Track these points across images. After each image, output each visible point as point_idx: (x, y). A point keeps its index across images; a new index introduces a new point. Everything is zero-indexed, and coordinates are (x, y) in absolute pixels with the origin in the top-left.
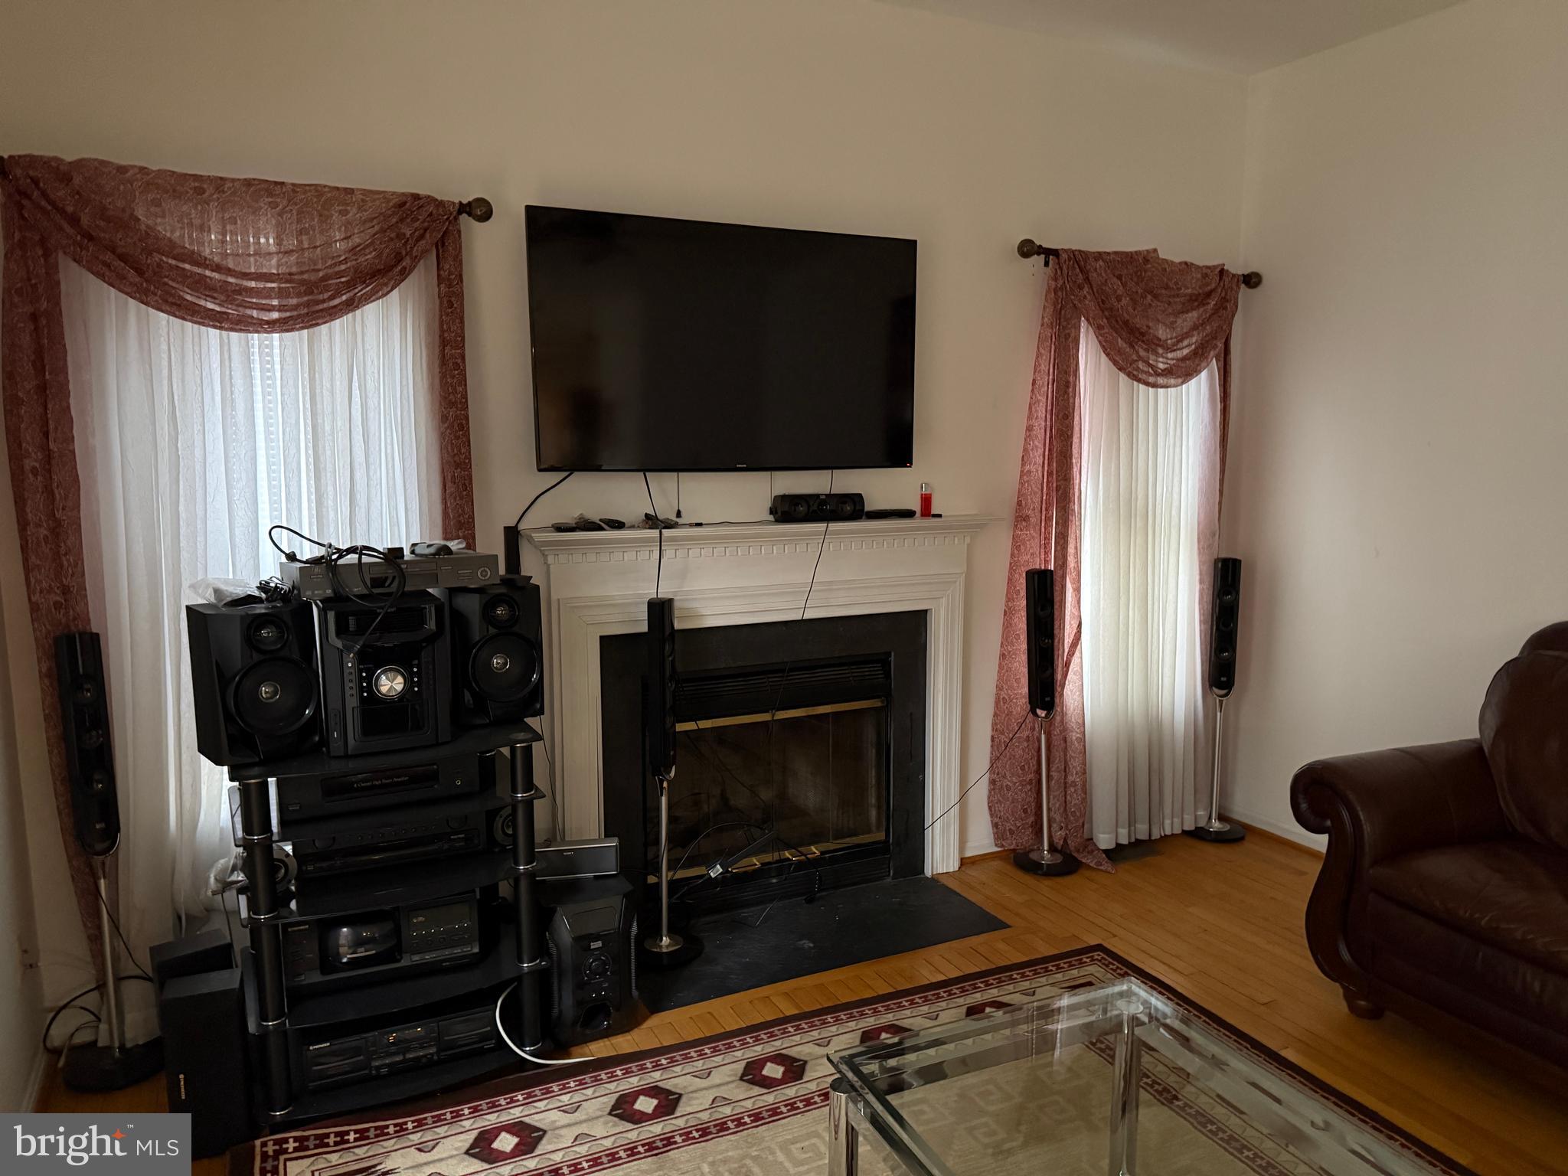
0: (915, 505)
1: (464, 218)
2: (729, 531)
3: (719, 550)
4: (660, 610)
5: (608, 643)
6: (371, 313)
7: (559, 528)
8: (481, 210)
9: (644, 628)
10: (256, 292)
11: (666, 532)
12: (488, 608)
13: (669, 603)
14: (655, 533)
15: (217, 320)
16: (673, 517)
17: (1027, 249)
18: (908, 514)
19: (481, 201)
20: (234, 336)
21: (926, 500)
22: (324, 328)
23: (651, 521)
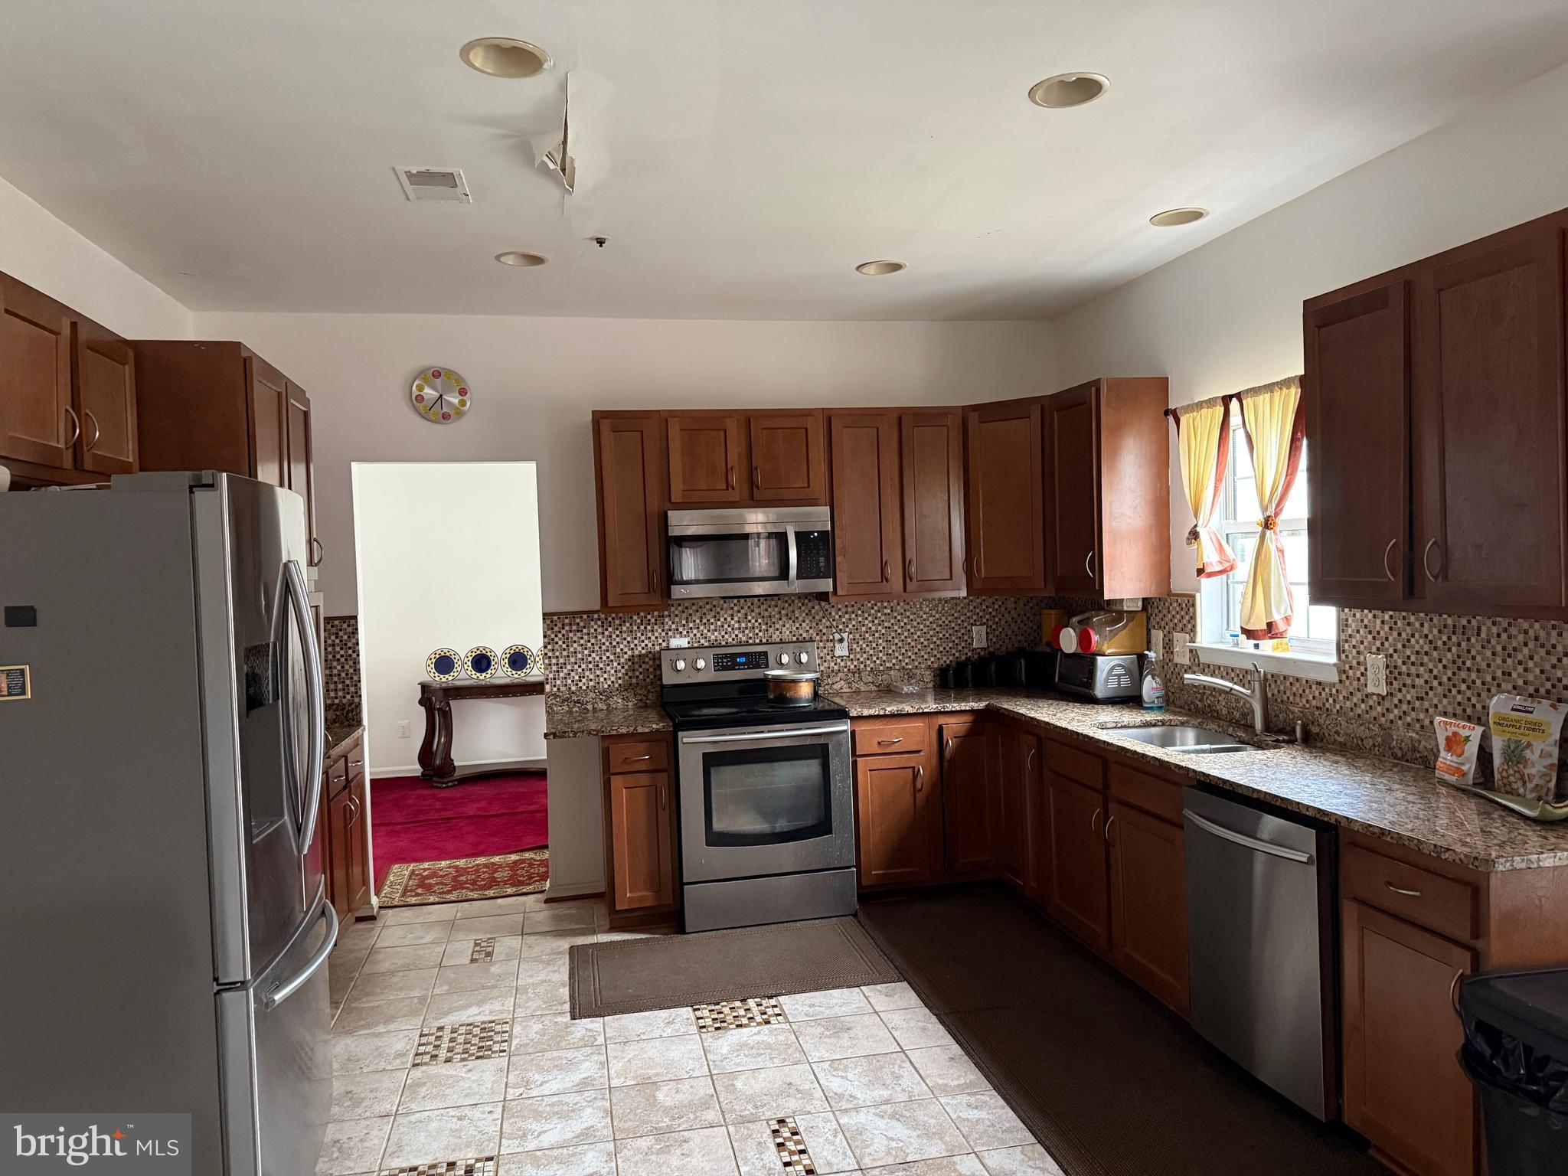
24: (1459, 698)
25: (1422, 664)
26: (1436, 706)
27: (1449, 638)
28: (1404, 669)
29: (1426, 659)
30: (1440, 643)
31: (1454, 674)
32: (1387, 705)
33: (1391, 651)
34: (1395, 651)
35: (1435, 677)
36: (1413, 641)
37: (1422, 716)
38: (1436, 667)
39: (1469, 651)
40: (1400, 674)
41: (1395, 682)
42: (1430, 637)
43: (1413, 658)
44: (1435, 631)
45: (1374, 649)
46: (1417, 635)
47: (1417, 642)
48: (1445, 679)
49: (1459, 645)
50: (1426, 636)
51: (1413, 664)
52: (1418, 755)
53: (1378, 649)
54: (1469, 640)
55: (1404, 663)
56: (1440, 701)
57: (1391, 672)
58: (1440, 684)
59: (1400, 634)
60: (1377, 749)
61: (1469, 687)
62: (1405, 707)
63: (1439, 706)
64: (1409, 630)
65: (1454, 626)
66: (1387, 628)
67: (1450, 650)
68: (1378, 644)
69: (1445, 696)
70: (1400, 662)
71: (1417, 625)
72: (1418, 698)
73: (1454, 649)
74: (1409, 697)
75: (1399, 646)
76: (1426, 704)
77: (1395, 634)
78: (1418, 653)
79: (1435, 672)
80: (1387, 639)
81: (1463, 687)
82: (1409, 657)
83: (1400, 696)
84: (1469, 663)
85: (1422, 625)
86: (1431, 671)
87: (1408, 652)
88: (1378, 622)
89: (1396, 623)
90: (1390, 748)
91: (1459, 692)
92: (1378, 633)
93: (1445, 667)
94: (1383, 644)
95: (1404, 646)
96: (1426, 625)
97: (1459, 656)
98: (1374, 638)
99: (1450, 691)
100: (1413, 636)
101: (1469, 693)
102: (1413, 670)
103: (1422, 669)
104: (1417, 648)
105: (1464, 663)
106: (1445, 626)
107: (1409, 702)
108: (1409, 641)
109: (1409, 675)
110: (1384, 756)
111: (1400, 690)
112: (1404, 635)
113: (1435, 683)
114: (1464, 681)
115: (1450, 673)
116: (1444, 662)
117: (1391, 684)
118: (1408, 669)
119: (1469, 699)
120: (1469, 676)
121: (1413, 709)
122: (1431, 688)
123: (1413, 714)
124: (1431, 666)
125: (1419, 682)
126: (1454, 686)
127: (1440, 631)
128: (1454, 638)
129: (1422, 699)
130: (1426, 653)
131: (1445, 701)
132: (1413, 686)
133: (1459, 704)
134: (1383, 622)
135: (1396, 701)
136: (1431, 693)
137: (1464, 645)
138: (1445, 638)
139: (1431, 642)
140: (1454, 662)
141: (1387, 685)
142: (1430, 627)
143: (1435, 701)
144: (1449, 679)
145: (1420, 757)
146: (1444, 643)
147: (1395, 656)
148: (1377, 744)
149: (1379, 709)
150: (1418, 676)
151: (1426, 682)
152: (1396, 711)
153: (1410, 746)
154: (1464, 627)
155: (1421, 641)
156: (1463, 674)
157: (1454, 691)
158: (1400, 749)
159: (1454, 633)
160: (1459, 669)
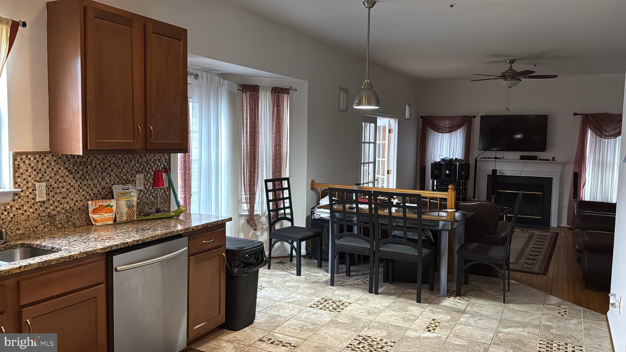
0: (551, 159)
1: (472, 118)
2: (511, 161)
3: (509, 163)
4: (494, 171)
5: (488, 175)
6: (459, 130)
7: (481, 158)
8: (474, 117)
9: (491, 174)
10: (444, 129)
11: (497, 160)
12: (462, 166)
13: (496, 170)
14: (495, 160)
15: (442, 133)
16: (502, 158)
17: (575, 114)
18: (549, 160)
19: (475, 116)
20: (443, 134)
21: (554, 158)
22: (452, 133)
23: (496, 158)
24: (83, 193)
25: (65, 182)
26: (72, 199)
27: (78, 168)
28: (56, 185)
29: (67, 179)
30: (74, 170)
31: (81, 183)
32: (46, 205)
33: (48, 178)
34: (50, 178)
35: (72, 186)
36: (60, 171)
37: (65, 205)
38: (72, 181)
39: (87, 172)
40: (53, 188)
41: (50, 193)
42: (69, 168)
43: (60, 180)
44: (71, 165)
45: (38, 179)
46: (62, 168)
47: (62, 171)
48: (77, 186)
49: (83, 170)
50: (67, 168)
51: (60, 182)
52: (70, 223)
53: (40, 178)
54: (87, 167)
55: (56, 183)
56: (75, 196)
57: (48, 189)
58: (74, 189)
59: (53, 169)
60: (46, 228)
61: (88, 188)
62: (56, 204)
63: (74, 199)
64: (57, 166)
65: (81, 162)
66: (45, 167)
67: (78, 173)
68: (40, 175)
69: (77, 194)
70: (53, 183)
71: (62, 163)
72: (63, 198)
73: (80, 173)
74: (58, 199)
75: (53, 175)
76: (67, 199)
77: (50, 169)
78: (63, 177)
79: (72, 184)
80: (45, 172)
81: (85, 187)
82: (58, 180)
83: (54, 199)
84: (87, 177)
85: (65, 163)
86: (70, 184)
87: (58, 177)
88: (40, 164)
89: (50, 164)
90: (55, 226)
91: (83, 191)
92: (40, 170)
93: (76, 181)
94: (43, 175)
95: (55, 174)
96: (67, 163)
97: (83, 175)
98: (38, 173)
99: (79, 191)
100: (60, 169)
101: (88, 190)
102: (61, 185)
103: (65, 184)
104: (62, 174)
105: (85, 178)
106: (76, 163)
107: (59, 201)
108: (58, 171)
109: (58, 188)
110: (51, 230)
111: (54, 196)
112: (55, 169)
113: (72, 189)
114: (85, 185)
115: (79, 183)
116: (76, 178)
117: (49, 194)
118: (58, 185)
119: (88, 192)
120: (88, 183)
121: (61, 204)
122: (70, 192)
123: (61, 206)
124: (69, 182)
125: (63, 190)
126: (81, 188)
127: (74, 165)
128: (81, 168)
129: (65, 197)
130: (67, 176)
131: (77, 196)
132: (61, 193)
133: (83, 195)
134: (43, 164)
135: (51, 202)
136: (70, 194)
137: (85, 170)
138: (76, 168)
139: (69, 171)
140: (81, 178)
141: (46, 195)
142: (69, 164)
143: (72, 197)
144: (79, 186)
145: (72, 224)
146: (76, 170)
147: (50, 180)
148: (46, 226)
149: (41, 209)
150: (63, 187)
151: (67, 189)
152: (51, 207)
153: (66, 221)
154: (85, 162)
155: (65, 171)
156: (85, 182)
157: (81, 190)
158: (61, 224)
159: (80, 165)
160: (83, 180)
